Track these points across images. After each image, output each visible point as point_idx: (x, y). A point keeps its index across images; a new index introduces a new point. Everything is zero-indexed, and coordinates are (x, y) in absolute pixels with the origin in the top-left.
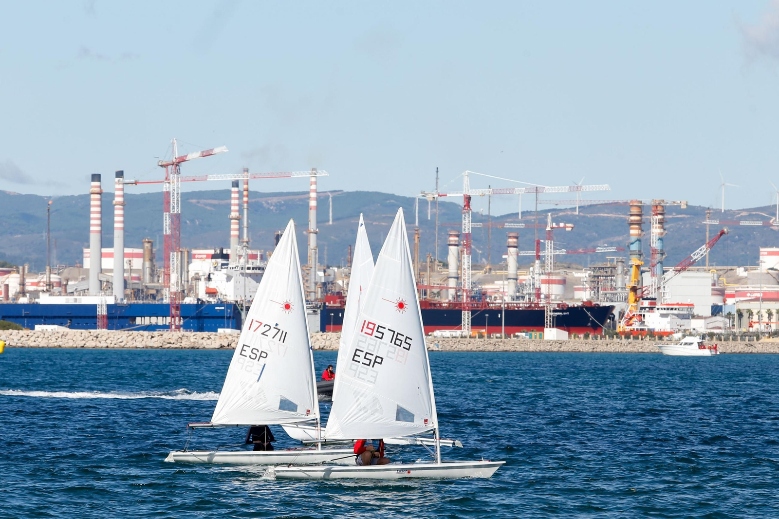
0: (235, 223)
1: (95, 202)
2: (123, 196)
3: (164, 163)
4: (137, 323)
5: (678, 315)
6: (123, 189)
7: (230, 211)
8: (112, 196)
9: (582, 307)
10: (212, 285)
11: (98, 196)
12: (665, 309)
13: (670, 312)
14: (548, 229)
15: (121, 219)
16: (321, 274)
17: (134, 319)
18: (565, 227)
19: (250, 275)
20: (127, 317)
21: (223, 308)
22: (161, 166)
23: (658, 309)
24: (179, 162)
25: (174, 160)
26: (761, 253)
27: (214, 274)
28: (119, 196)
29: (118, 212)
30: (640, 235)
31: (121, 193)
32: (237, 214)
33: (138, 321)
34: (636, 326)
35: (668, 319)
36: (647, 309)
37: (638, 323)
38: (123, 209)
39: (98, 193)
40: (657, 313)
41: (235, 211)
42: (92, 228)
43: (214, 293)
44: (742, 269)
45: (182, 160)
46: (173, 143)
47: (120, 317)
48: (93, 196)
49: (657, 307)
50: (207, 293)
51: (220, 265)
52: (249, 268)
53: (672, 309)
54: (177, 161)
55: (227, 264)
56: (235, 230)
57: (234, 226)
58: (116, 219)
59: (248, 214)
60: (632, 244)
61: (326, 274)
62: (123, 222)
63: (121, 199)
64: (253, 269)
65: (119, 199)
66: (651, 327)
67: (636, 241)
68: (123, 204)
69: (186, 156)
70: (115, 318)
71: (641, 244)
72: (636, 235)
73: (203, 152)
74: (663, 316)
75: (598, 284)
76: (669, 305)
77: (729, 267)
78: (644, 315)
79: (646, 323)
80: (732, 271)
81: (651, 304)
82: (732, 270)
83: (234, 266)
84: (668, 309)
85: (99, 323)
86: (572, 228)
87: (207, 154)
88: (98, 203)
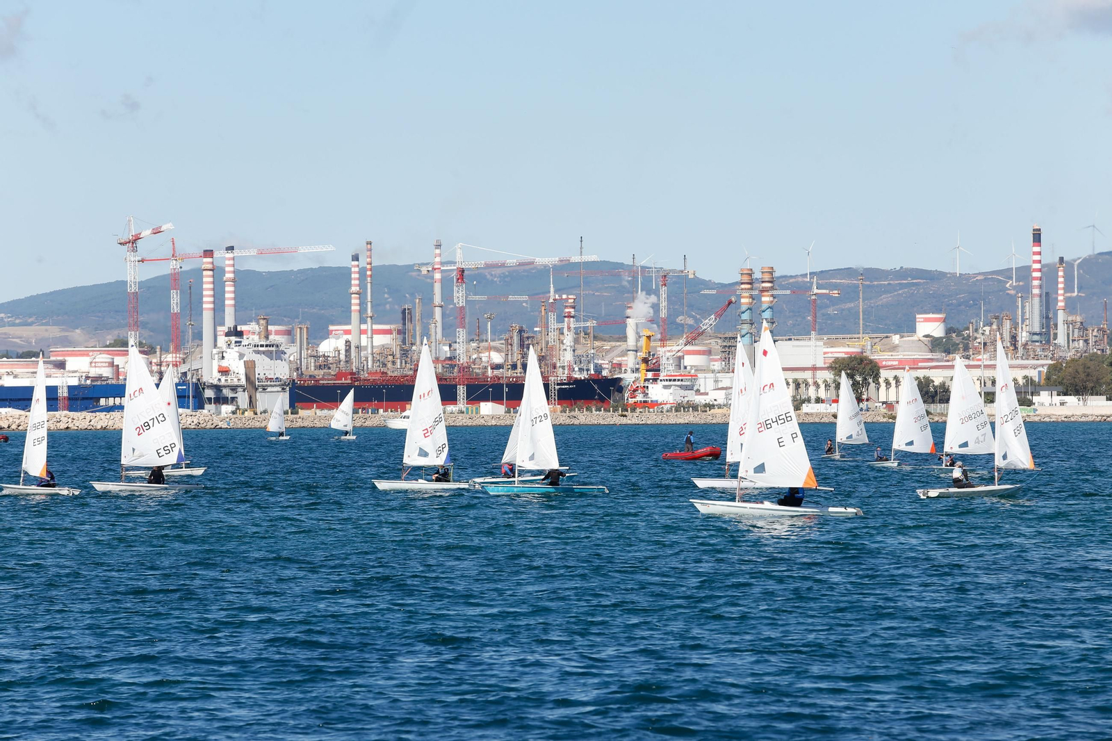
0: (355, 298)
1: (207, 278)
2: (234, 272)
3: (122, 241)
4: (101, 405)
5: (681, 387)
6: (233, 265)
7: (350, 285)
8: (223, 272)
9: (588, 380)
10: (224, 363)
11: (210, 273)
12: (667, 380)
13: (672, 383)
14: (551, 301)
15: (232, 295)
16: (446, 348)
17: (98, 400)
18: (568, 299)
19: (264, 352)
20: (91, 398)
21: (185, 387)
22: (121, 244)
23: (661, 380)
24: (135, 240)
25: (131, 238)
26: (918, 320)
27: (226, 352)
28: (229, 272)
29: (229, 288)
30: (751, 303)
31: (231, 269)
32: (358, 288)
33: (103, 402)
34: (640, 398)
35: (671, 390)
36: (651, 381)
37: (641, 395)
38: (234, 286)
39: (210, 270)
40: (660, 384)
41: (356, 285)
42: (205, 306)
43: (227, 371)
44: (898, 336)
45: (137, 238)
46: (130, 221)
47: (83, 399)
48: (205, 273)
49: (660, 378)
50: (219, 372)
51: (233, 342)
52: (262, 346)
53: (675, 380)
54: (134, 238)
55: (241, 342)
56: (356, 305)
57: (355, 301)
58: (227, 295)
59: (371, 288)
60: (743, 313)
61: (452, 349)
62: (235, 299)
63: (231, 276)
64: (267, 346)
65: (229, 276)
66: (654, 399)
67: (747, 310)
68: (234, 280)
69: (140, 234)
70: (77, 399)
71: (752, 313)
72: (747, 304)
73: (153, 229)
74: (665, 387)
75: (729, 354)
76: (671, 376)
77: (885, 335)
78: (647, 387)
79: (649, 395)
80: (889, 339)
81: (655, 375)
82: (887, 337)
83: (247, 344)
84: (670, 380)
85: (61, 404)
86: (574, 299)
87: (157, 232)
88: (211, 279)
